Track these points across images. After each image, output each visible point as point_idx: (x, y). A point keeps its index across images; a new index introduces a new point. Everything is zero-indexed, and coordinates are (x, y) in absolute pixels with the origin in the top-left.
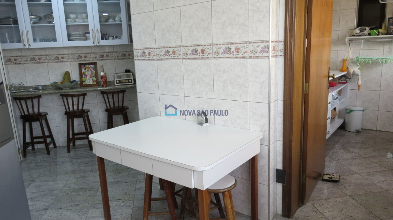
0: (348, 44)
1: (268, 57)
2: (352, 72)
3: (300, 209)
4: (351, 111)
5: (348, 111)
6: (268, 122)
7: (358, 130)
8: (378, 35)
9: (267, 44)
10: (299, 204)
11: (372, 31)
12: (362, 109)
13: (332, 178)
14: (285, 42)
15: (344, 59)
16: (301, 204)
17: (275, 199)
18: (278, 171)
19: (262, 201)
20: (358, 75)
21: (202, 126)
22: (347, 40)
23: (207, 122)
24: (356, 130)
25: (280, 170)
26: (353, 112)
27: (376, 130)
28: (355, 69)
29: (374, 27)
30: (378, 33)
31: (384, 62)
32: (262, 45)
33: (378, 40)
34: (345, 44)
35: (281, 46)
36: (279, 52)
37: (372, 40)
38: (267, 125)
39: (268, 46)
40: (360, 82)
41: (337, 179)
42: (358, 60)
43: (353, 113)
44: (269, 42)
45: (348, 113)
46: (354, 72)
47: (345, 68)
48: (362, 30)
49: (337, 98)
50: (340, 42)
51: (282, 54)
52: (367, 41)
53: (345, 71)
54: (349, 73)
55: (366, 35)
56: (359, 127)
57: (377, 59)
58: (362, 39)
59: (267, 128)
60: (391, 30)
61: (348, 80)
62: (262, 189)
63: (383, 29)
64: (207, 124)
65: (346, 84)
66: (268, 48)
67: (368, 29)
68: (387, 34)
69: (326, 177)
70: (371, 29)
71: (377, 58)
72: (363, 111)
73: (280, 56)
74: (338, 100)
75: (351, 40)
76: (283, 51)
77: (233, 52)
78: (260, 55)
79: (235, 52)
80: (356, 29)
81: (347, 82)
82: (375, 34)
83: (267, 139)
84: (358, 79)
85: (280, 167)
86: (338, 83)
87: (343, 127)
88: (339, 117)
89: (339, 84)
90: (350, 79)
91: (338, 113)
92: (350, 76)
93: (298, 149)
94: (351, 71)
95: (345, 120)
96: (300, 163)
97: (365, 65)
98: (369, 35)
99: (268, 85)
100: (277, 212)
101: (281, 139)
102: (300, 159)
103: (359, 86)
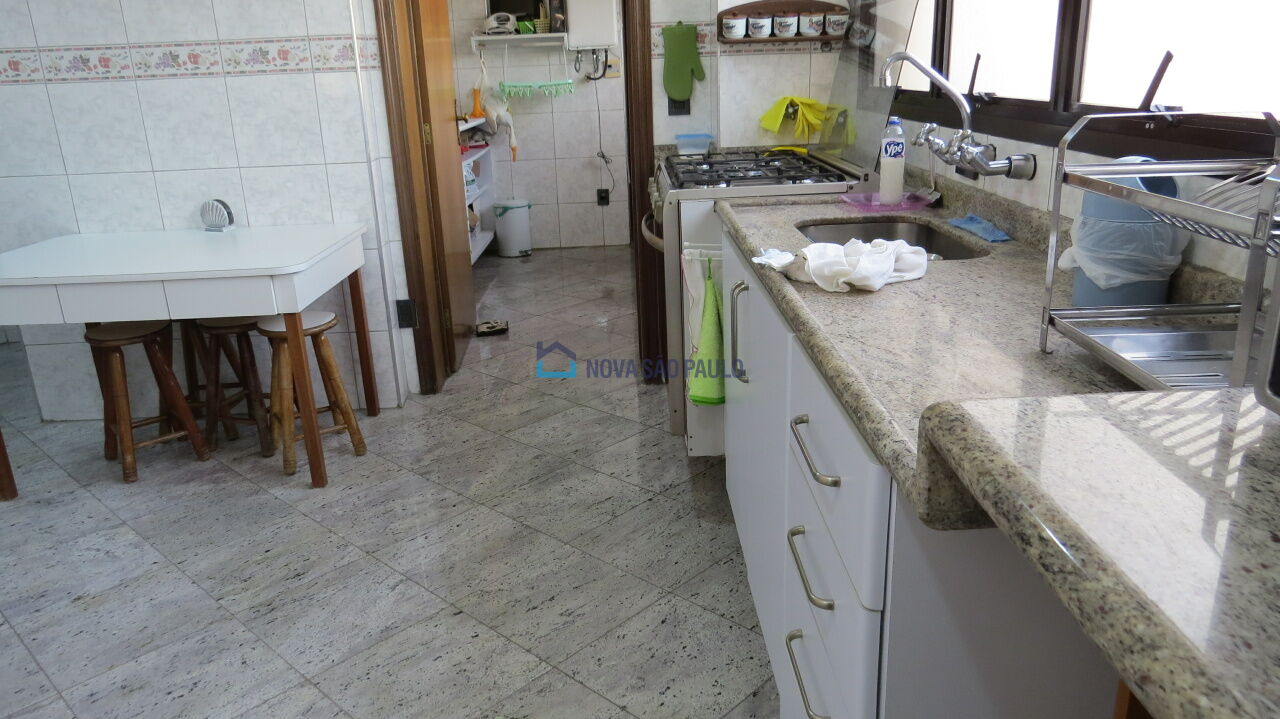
0: (478, 53)
1: (355, 68)
2: (495, 118)
3: (450, 379)
4: (505, 209)
5: (500, 211)
6: (370, 199)
7: (526, 252)
8: (535, 32)
9: (349, 42)
10: (446, 371)
11: (521, 24)
12: (525, 203)
13: (494, 327)
14: (380, 39)
15: (474, 90)
16: (449, 372)
17: (403, 363)
18: (399, 303)
19: (381, 366)
20: (507, 125)
21: (221, 231)
22: (474, 41)
23: (231, 221)
24: (521, 252)
25: (404, 301)
26: (510, 211)
27: (561, 248)
28: (499, 111)
29: (524, 14)
30: (534, 28)
31: (554, 92)
32: (339, 44)
33: (538, 44)
34: (470, 53)
35: (373, 47)
36: (370, 59)
37: (525, 45)
38: (370, 208)
39: (351, 46)
40: (514, 142)
41: (503, 326)
42: (503, 90)
43: (510, 213)
44: (351, 38)
45: (501, 215)
46: (498, 117)
47: (479, 109)
48: (503, 21)
49: (473, 181)
50: (461, 48)
51: (377, 63)
52: (515, 46)
53: (479, 117)
54: (488, 122)
55: (510, 33)
56: (527, 247)
57: (540, 87)
58: (505, 41)
59: (370, 213)
60: (556, 23)
61: (488, 138)
62: (378, 342)
63: (542, 18)
64: (232, 227)
65: (487, 149)
66: (353, 51)
67: (512, 18)
68: (550, 31)
69: (483, 328)
70: (519, 19)
71: (541, 84)
72: (529, 207)
73: (374, 67)
74: (474, 186)
75: (482, 44)
76: (378, 59)
77: (274, 59)
78: (337, 65)
79: (278, 59)
80: (488, 16)
81: (487, 144)
82: (528, 31)
83: (373, 235)
84: (510, 135)
85: (403, 295)
86: (471, 147)
87: (494, 250)
88: (483, 229)
89: (472, 150)
90: (492, 135)
91: (478, 215)
92: (492, 128)
93: (430, 255)
94: (494, 116)
95: (495, 234)
96: (437, 287)
97: (521, 101)
98: (518, 31)
99: (360, 125)
100: (409, 392)
101: (398, 237)
102: (436, 279)
103: (513, 150)
